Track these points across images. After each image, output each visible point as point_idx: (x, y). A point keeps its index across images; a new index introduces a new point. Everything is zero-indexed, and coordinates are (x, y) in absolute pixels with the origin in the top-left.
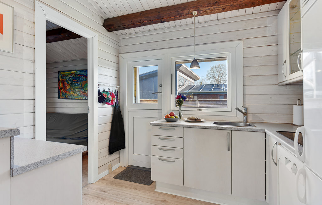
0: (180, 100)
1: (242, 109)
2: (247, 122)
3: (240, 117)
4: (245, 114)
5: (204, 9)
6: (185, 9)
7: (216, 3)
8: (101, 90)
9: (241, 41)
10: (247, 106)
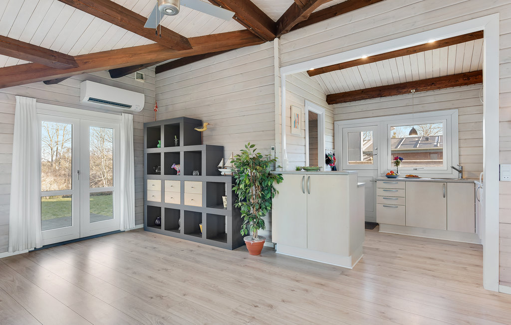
0: (397, 160)
1: (457, 167)
2: (462, 177)
3: (456, 175)
4: (460, 172)
5: (421, 88)
6: (404, 88)
7: (433, 84)
8: (327, 154)
9: (457, 110)
10: (462, 165)
